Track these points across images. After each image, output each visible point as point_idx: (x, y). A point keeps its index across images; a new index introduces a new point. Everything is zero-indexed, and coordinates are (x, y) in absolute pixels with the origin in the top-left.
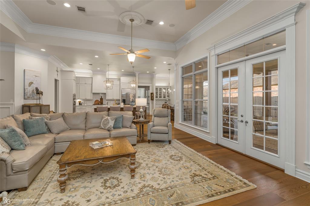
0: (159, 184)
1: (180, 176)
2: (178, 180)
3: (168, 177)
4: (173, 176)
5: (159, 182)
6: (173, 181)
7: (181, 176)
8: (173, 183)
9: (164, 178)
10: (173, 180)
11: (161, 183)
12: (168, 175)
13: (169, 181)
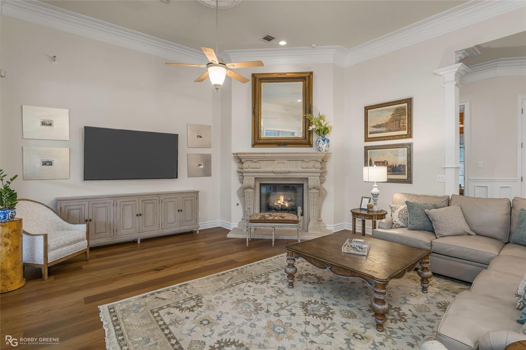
0: (249, 286)
1: (221, 302)
2: (222, 296)
3: (240, 297)
4: (232, 301)
5: (251, 289)
6: (231, 293)
7: (218, 303)
8: (231, 291)
9: (245, 294)
10: (231, 295)
11: (247, 289)
12: (240, 300)
13: (237, 292)
